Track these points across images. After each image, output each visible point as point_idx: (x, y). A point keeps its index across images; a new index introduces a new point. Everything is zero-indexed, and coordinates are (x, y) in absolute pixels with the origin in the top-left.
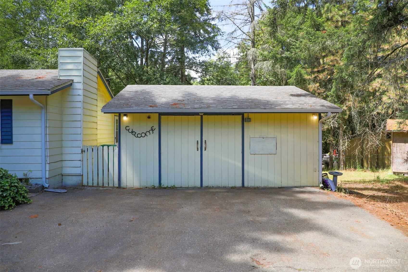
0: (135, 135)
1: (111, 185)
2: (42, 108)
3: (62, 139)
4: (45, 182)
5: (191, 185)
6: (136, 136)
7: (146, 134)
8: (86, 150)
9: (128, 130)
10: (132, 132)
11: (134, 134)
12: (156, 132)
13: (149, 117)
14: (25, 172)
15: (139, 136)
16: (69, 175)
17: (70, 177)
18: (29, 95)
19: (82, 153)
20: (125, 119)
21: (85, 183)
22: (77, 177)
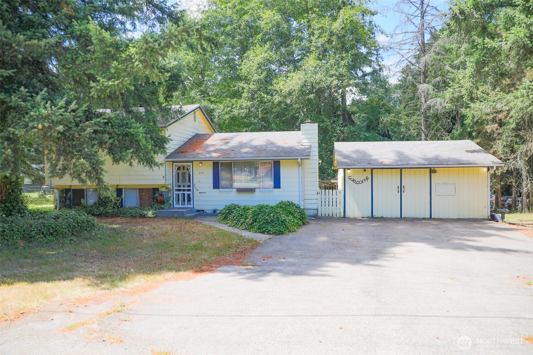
1: (338, 216)
2: (299, 166)
5: (394, 216)
8: (320, 193)
12: (370, 180)
13: (365, 171)
15: (358, 183)
17: (309, 210)
18: (298, 159)
19: (318, 194)
20: (349, 171)
21: (320, 214)
22: (314, 210)
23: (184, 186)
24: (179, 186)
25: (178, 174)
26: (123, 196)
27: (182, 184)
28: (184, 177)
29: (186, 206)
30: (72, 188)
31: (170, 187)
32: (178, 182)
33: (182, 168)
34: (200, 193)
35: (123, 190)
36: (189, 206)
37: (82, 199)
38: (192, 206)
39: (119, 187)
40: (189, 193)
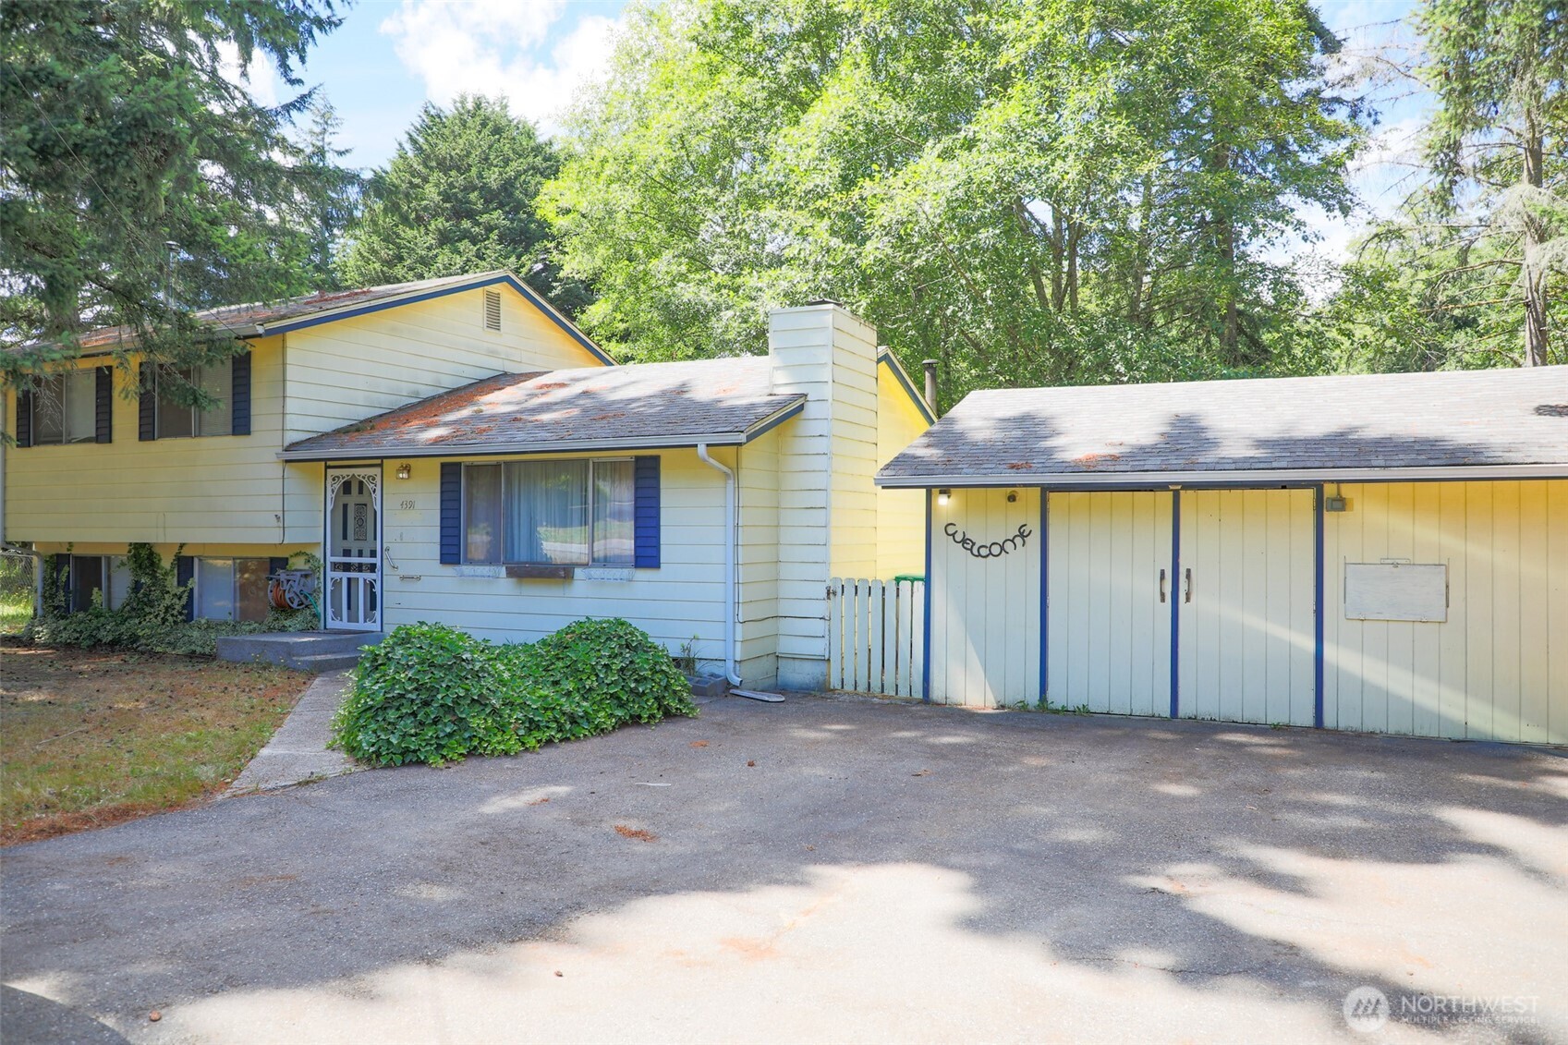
0: (971, 550)
1: (904, 693)
2: (727, 476)
3: (778, 557)
4: (732, 669)
5: (1141, 706)
6: (975, 552)
7: (1002, 548)
8: (839, 591)
9: (953, 535)
10: (964, 541)
11: (969, 547)
12: (1034, 540)
13: (1012, 498)
14: (686, 643)
15: (984, 552)
16: (794, 658)
17: (797, 662)
18: (696, 446)
19: (829, 598)
20: (942, 501)
21: (835, 682)
22: (815, 663)
23: (360, 554)
24: (347, 553)
25: (345, 506)
26: (194, 583)
27: (354, 547)
28: (361, 522)
29: (361, 625)
30: (75, 552)
31: (318, 556)
32: (345, 537)
33: (355, 488)
34: (403, 578)
35: (196, 561)
36: (369, 626)
37: (96, 589)
38: (376, 627)
39: (186, 552)
40: (370, 576)
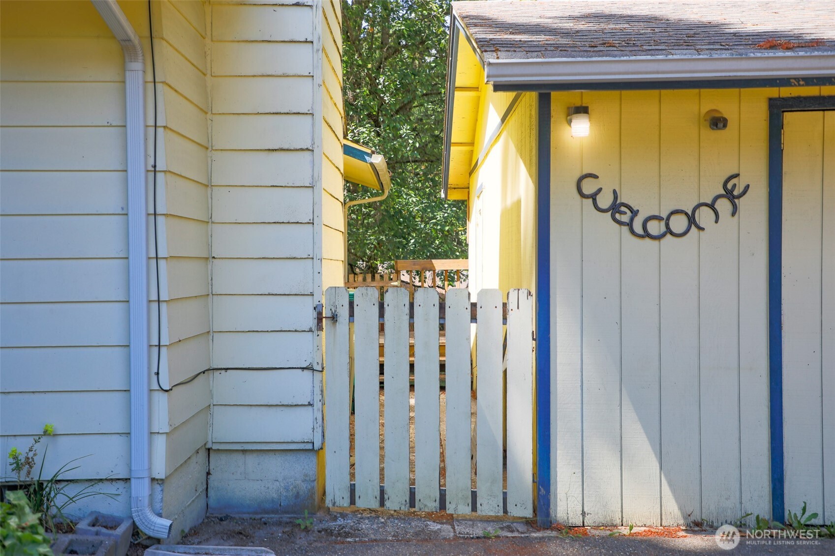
0: (630, 225)
1: (490, 508)
4: (146, 501)
6: (638, 229)
7: (692, 220)
8: (344, 313)
9: (593, 197)
10: (615, 208)
11: (625, 218)
12: (754, 203)
13: (721, 122)
14: (21, 447)
16: (244, 451)
17: (251, 460)
19: (320, 328)
20: (580, 130)
22: (290, 457)
